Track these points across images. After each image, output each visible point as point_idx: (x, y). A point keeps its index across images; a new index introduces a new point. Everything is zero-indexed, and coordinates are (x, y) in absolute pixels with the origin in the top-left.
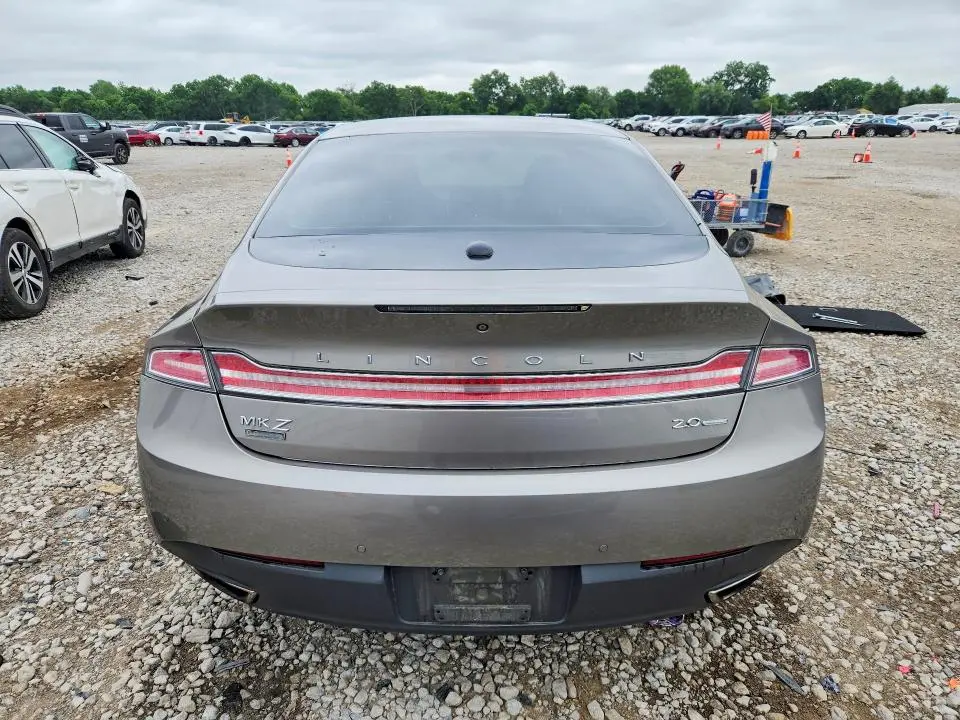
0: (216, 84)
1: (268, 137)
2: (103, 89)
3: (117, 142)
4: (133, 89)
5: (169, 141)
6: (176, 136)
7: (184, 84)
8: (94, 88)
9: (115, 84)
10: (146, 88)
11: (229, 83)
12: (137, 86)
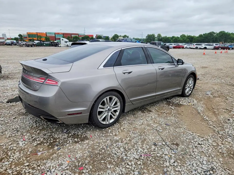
0: (211, 34)
1: (212, 47)
2: (183, 36)
3: (167, 47)
4: (190, 36)
5: (186, 48)
6: (188, 47)
7: (202, 34)
8: (181, 36)
9: (186, 35)
10: (192, 35)
11: (215, 33)
12: (190, 35)
